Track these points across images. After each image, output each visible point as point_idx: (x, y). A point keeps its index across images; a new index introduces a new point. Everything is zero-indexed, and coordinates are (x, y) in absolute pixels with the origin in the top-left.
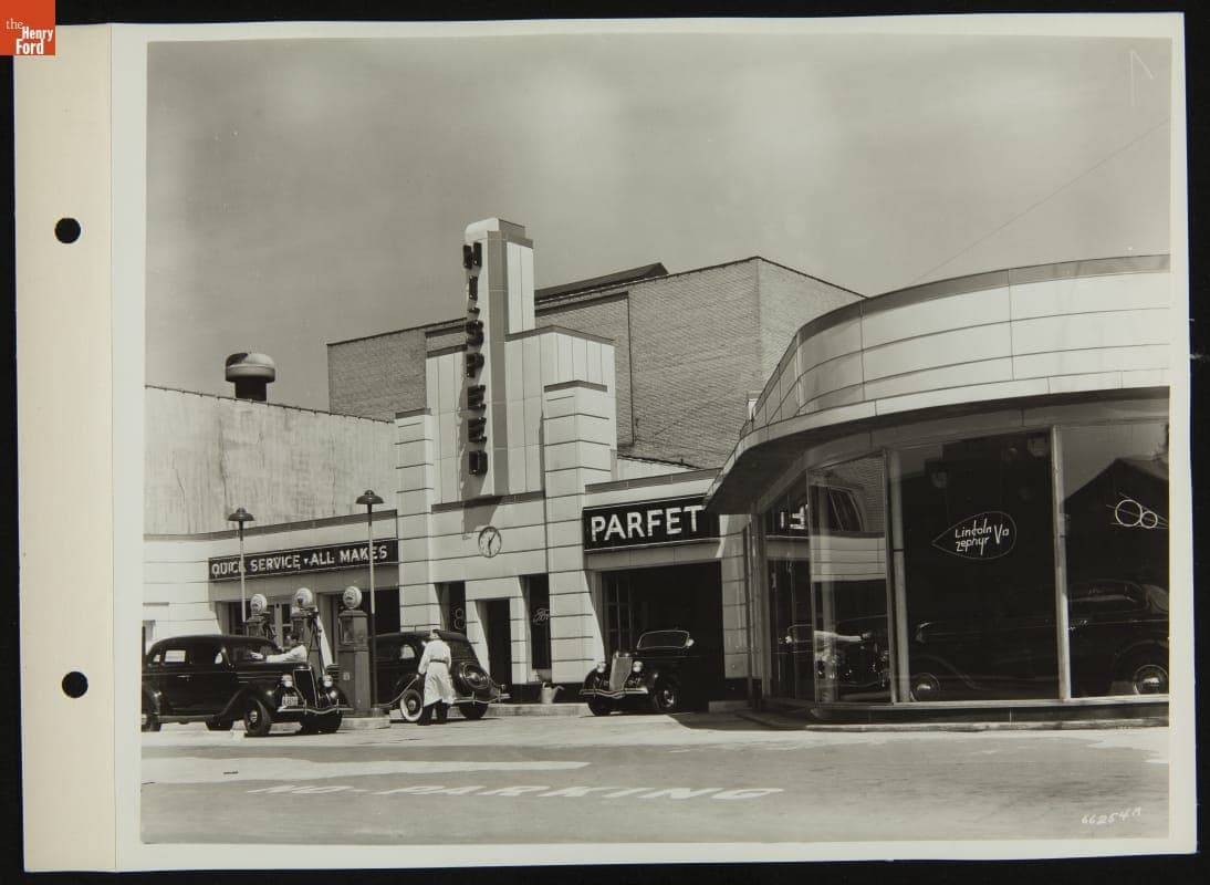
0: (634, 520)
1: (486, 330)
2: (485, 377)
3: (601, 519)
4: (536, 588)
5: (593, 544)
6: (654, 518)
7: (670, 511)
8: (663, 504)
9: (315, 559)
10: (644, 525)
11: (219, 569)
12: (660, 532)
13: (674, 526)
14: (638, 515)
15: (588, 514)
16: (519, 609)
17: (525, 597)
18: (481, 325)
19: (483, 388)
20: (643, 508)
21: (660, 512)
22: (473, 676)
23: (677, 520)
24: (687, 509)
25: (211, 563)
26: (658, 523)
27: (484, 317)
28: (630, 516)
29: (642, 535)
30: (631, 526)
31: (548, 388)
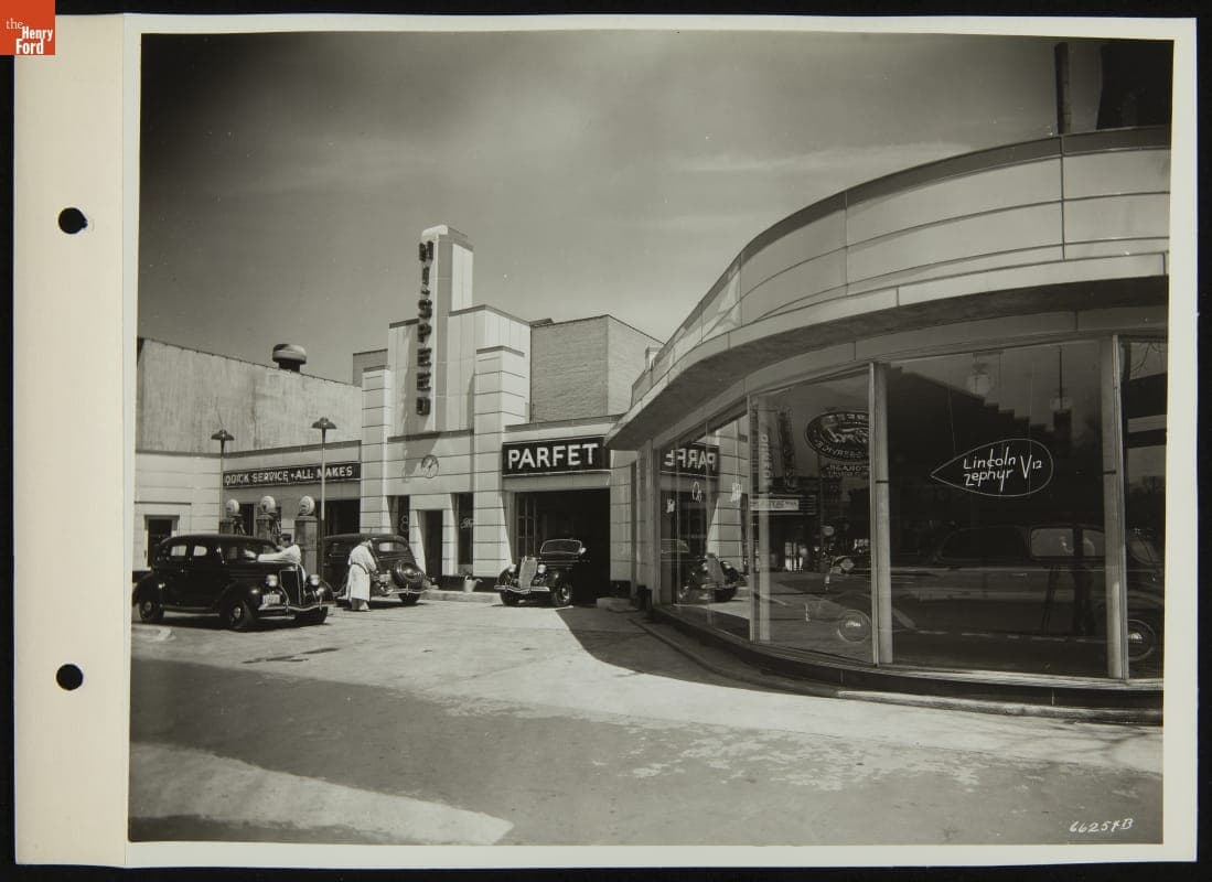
0: (543, 453)
1: (434, 307)
2: (432, 342)
3: (517, 452)
4: (464, 503)
5: (509, 471)
6: (559, 452)
7: (571, 447)
8: (566, 442)
9: (299, 475)
10: (550, 458)
11: (229, 480)
12: (563, 464)
13: (574, 459)
14: (545, 450)
15: (506, 448)
16: (450, 519)
17: (455, 509)
18: (430, 303)
19: (429, 350)
20: (550, 444)
21: (563, 448)
22: (409, 571)
23: (576, 455)
24: (585, 446)
25: (225, 475)
26: (561, 456)
27: (433, 298)
28: (539, 450)
29: (548, 465)
30: (539, 457)
31: (480, 351)
